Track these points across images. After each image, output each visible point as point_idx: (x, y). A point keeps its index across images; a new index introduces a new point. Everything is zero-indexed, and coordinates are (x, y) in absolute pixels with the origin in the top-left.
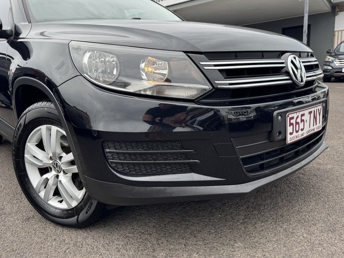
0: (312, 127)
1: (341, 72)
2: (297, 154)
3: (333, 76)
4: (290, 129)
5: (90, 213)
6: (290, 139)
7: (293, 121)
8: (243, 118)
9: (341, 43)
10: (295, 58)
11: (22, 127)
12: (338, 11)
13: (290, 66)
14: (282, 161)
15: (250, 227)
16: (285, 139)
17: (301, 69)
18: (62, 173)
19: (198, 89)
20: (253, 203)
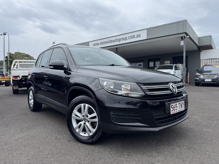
0: (180, 109)
1: (204, 81)
2: (175, 119)
3: (200, 83)
4: (171, 109)
5: (98, 137)
6: (172, 113)
7: (173, 106)
8: (155, 104)
9: (204, 66)
10: (173, 84)
11: (73, 104)
12: (201, 50)
13: (171, 87)
14: (169, 121)
15: (158, 147)
16: (170, 113)
17: (175, 88)
18: (87, 122)
19: (140, 94)
20: (159, 139)
